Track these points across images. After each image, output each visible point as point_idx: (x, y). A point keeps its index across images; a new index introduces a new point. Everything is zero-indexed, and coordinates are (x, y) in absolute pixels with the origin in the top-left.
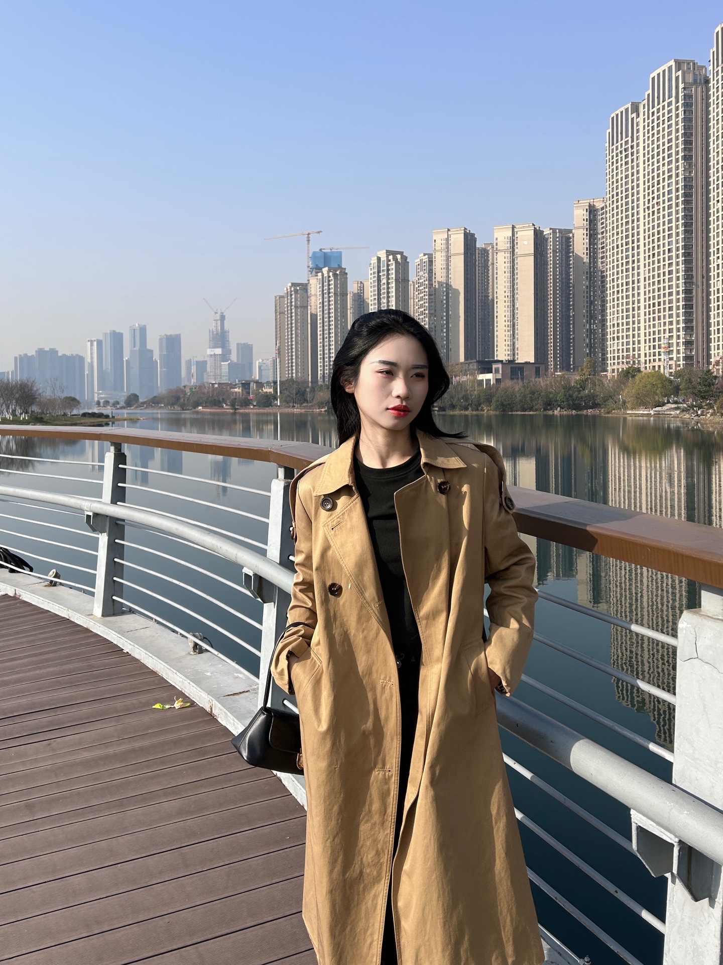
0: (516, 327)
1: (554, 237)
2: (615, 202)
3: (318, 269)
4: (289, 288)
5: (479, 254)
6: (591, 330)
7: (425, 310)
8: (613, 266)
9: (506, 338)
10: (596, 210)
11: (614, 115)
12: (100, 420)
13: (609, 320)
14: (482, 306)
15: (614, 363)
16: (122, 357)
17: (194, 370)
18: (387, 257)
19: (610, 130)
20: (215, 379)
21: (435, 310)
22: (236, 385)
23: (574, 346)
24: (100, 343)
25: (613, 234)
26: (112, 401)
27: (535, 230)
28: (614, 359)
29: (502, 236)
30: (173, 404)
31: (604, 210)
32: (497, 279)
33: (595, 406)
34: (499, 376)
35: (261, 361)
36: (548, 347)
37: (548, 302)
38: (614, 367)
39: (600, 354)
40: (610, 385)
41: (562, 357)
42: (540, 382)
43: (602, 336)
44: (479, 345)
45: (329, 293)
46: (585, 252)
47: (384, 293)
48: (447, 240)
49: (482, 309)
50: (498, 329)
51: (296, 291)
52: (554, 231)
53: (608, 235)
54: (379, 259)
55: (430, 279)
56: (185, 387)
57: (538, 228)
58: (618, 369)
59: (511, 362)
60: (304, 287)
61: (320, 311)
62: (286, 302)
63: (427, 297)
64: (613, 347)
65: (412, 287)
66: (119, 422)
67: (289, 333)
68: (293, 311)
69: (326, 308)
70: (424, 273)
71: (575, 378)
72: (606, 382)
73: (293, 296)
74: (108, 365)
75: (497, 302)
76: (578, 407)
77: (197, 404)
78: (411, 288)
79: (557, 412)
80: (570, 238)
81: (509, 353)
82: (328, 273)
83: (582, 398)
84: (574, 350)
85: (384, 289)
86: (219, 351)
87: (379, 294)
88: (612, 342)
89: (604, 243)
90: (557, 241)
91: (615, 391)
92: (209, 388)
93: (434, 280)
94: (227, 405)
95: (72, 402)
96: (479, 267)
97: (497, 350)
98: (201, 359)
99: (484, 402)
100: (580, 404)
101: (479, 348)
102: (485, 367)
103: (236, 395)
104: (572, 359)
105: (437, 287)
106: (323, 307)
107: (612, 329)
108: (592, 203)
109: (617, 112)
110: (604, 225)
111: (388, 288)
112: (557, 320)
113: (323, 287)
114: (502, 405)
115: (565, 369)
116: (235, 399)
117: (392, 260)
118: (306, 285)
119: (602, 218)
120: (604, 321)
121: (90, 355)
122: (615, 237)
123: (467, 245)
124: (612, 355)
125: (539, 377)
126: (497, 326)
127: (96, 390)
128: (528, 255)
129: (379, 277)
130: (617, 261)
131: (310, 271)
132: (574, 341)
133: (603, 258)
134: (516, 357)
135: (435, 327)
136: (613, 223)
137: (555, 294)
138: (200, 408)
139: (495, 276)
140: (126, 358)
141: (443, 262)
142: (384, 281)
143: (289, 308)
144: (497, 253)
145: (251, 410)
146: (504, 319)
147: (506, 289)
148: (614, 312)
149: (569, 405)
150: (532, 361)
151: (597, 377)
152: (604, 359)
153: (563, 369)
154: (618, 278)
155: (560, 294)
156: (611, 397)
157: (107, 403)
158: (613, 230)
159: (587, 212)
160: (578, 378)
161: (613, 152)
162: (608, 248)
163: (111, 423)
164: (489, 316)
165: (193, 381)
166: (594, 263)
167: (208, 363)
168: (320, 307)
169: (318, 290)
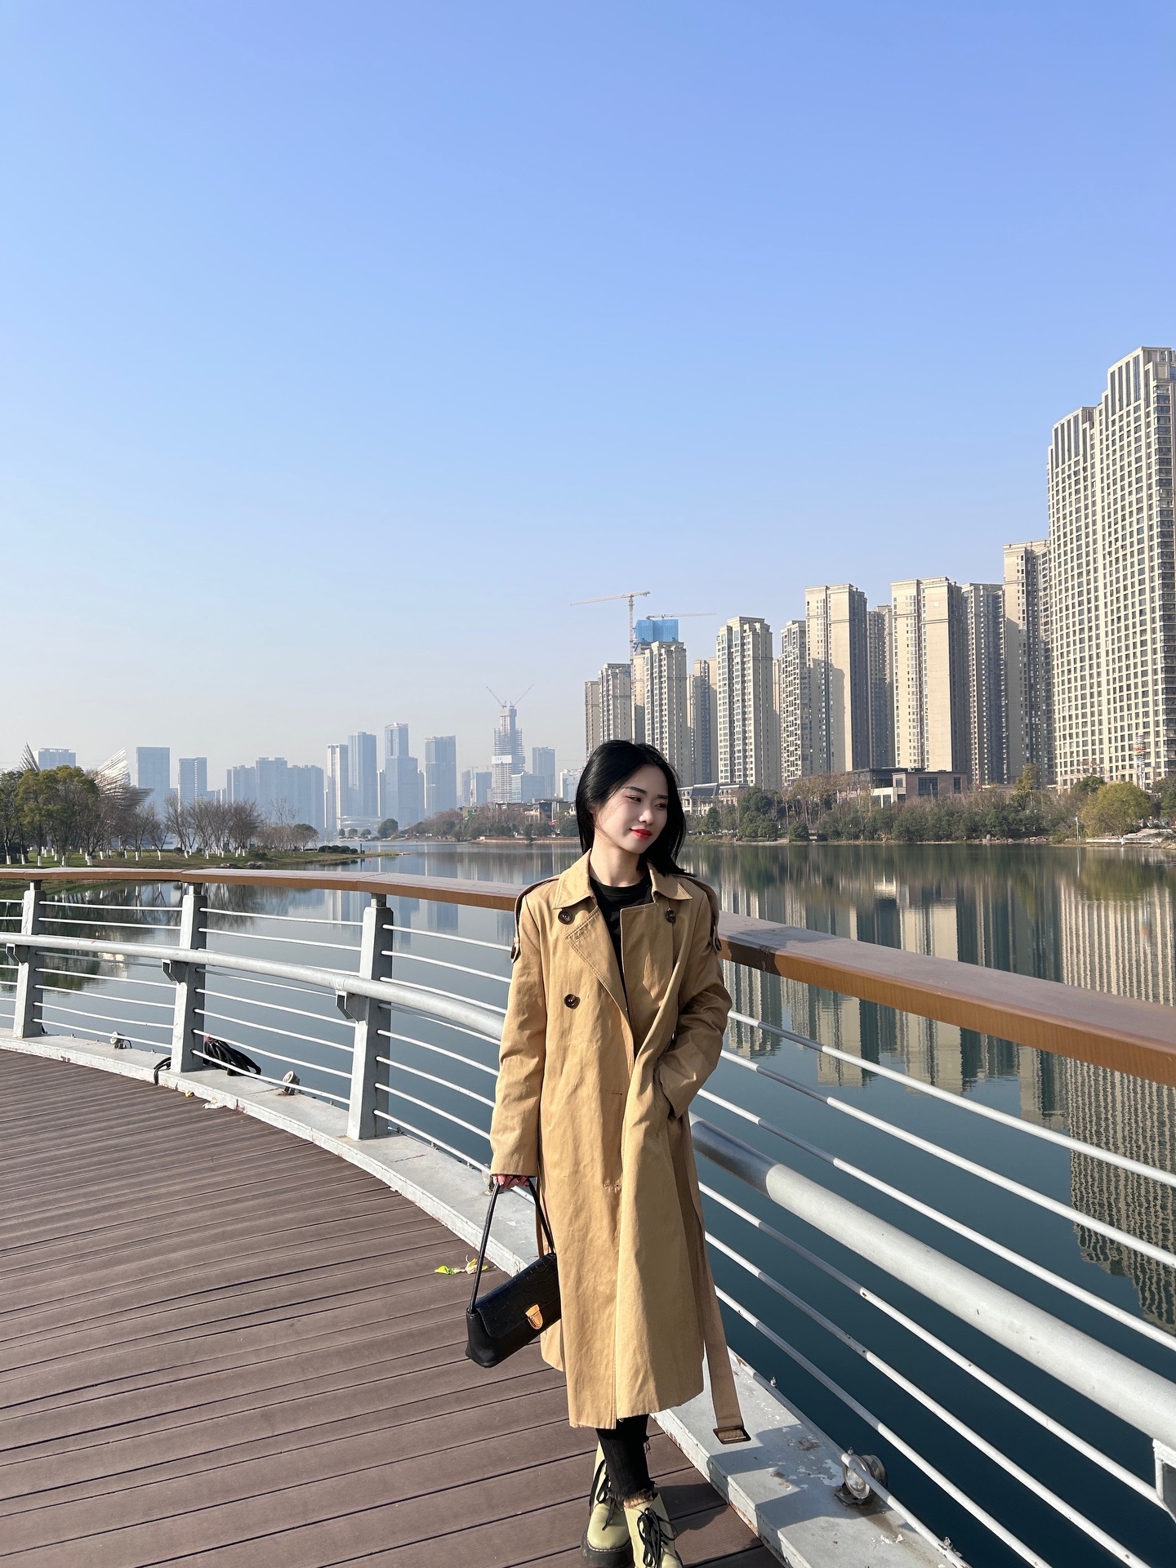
0: (925, 721)
1: (977, 596)
2: (1062, 545)
3: (645, 645)
4: (604, 670)
5: (870, 620)
6: (1031, 724)
7: (795, 699)
8: (1062, 635)
9: (911, 737)
10: (1035, 558)
11: (1057, 425)
12: (345, 856)
13: (1057, 711)
14: (876, 693)
15: (1066, 772)
16: (375, 768)
17: (473, 785)
18: (742, 626)
19: (1053, 446)
20: (503, 797)
21: (810, 699)
22: (532, 806)
23: (1008, 747)
24: (344, 750)
25: (1061, 590)
26: (360, 830)
27: (950, 587)
28: (1066, 766)
29: (902, 596)
30: (445, 834)
31: (1047, 558)
32: (896, 655)
33: (1041, 832)
34: (903, 791)
35: (566, 772)
36: (971, 749)
37: (970, 687)
38: (1065, 778)
39: (1046, 759)
40: (1062, 803)
41: (992, 764)
42: (960, 800)
43: (1048, 734)
44: (873, 747)
45: (661, 677)
46: (1021, 616)
47: (737, 677)
48: (826, 601)
49: (876, 697)
50: (900, 724)
51: (615, 676)
52: (976, 587)
53: (1053, 591)
54: (730, 629)
55: (802, 656)
56: (461, 809)
57: (953, 584)
58: (1072, 780)
59: (919, 771)
60: (626, 670)
61: (648, 702)
62: (601, 691)
63: (798, 681)
64: (1063, 749)
65: (777, 667)
66: (370, 859)
68: (611, 702)
69: (656, 698)
70: (794, 648)
71: (1011, 792)
72: (1055, 799)
73: (611, 682)
74: (355, 780)
75: (897, 687)
76: (1015, 834)
77: (477, 833)
78: (776, 669)
79: (984, 841)
80: (999, 597)
81: (916, 758)
82: (659, 650)
83: (1021, 820)
84: (1008, 753)
85: (737, 670)
86: (508, 759)
87: (731, 678)
88: (1062, 742)
89: (1047, 604)
90: (981, 602)
91: (1068, 811)
92: (494, 810)
93: (808, 658)
94: (519, 834)
95: (307, 831)
96: (871, 638)
97: (898, 754)
98: (484, 770)
99: (881, 828)
100: (1019, 830)
101: (873, 751)
102: (883, 778)
103: (532, 820)
104: (1005, 766)
105: (812, 666)
106: (653, 696)
107: (1062, 724)
108: (1029, 548)
109: (1062, 422)
110: (1048, 578)
111: (743, 669)
112: (983, 711)
113: (652, 668)
114: (908, 831)
115: (996, 781)
116: (531, 825)
117: (748, 631)
118: (629, 666)
119: (1044, 569)
120: (1049, 713)
121: (331, 766)
122: (1064, 595)
123: (854, 608)
124: (1063, 761)
125: (960, 793)
126: (898, 721)
127: (339, 815)
128: (941, 621)
129: (730, 654)
130: (1067, 628)
131: (634, 647)
132: (1008, 741)
133: (1046, 624)
134: (926, 764)
135: (811, 722)
136: (1060, 576)
137: (979, 675)
138: (482, 838)
139: (894, 651)
140: (380, 771)
141: (820, 633)
142: (738, 659)
143: (605, 699)
144: (896, 619)
145: (553, 840)
146: (908, 710)
147: (910, 669)
148: (1064, 699)
149: (1003, 831)
150: (949, 769)
151: (1043, 792)
152: (1052, 766)
153: (993, 780)
154: (1068, 652)
155: (987, 675)
156: (1063, 819)
157: (354, 832)
158: (1060, 584)
159: (1022, 560)
160: (1015, 793)
161: (1057, 476)
162: (1054, 609)
163: (359, 860)
164: (886, 706)
165: (473, 800)
166: (1034, 632)
167: (494, 775)
168: (648, 697)
169: (646, 674)
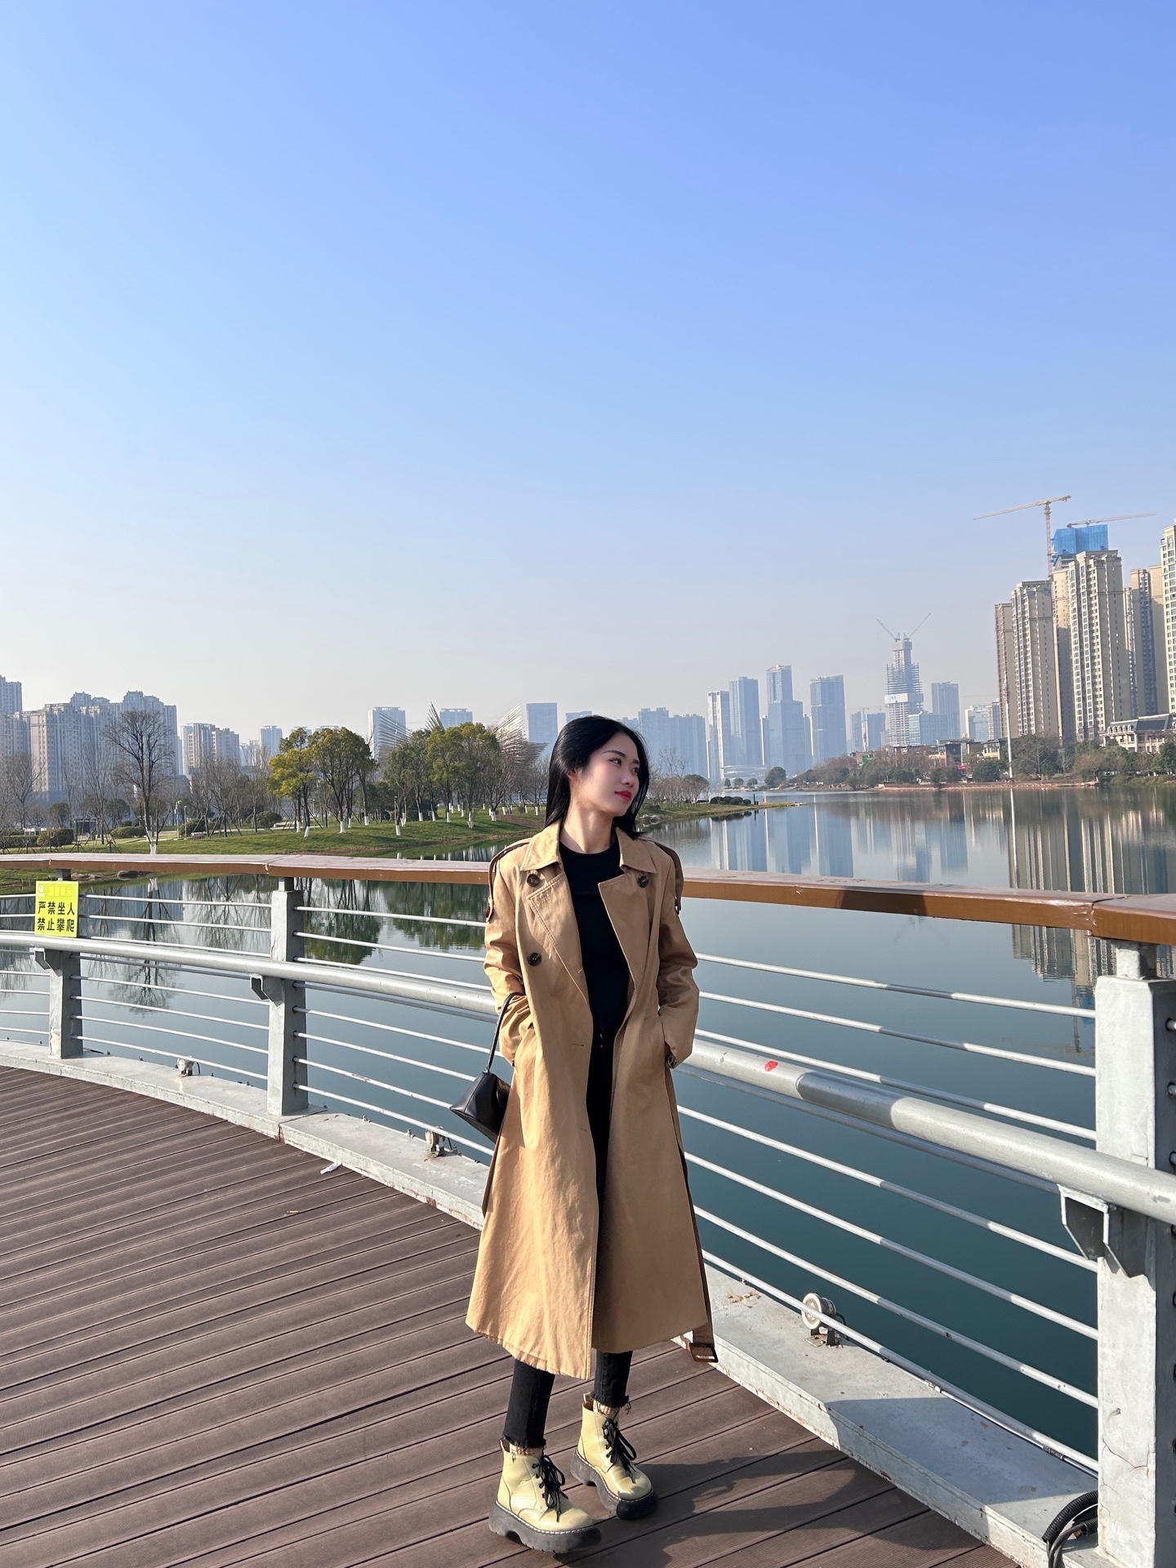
3: (1066, 557)
4: (1018, 590)
12: (738, 807)
16: (757, 714)
17: (864, 729)
20: (901, 740)
22: (936, 748)
24: (725, 697)
26: (746, 780)
30: (838, 781)
35: (972, 709)
45: (1089, 593)
51: (1031, 595)
56: (854, 754)
60: (1045, 587)
61: (1074, 624)
62: (1015, 613)
66: (764, 810)
67: (1022, 662)
68: (1028, 626)
69: (1082, 617)
73: (1027, 603)
74: (737, 727)
77: (875, 781)
82: (1086, 561)
86: (903, 698)
92: (892, 755)
94: (923, 780)
95: (698, 782)
98: (876, 712)
103: (936, 764)
106: (1080, 615)
113: (1078, 584)
116: (938, 770)
118: (1048, 583)
121: (711, 713)
131: (1053, 561)
138: (880, 786)
140: (762, 717)
143: (1020, 622)
145: (963, 787)
157: (739, 782)
165: (865, 745)
167: (887, 716)
168: (1074, 617)
169: (1070, 590)
